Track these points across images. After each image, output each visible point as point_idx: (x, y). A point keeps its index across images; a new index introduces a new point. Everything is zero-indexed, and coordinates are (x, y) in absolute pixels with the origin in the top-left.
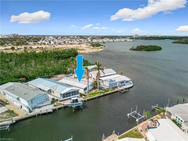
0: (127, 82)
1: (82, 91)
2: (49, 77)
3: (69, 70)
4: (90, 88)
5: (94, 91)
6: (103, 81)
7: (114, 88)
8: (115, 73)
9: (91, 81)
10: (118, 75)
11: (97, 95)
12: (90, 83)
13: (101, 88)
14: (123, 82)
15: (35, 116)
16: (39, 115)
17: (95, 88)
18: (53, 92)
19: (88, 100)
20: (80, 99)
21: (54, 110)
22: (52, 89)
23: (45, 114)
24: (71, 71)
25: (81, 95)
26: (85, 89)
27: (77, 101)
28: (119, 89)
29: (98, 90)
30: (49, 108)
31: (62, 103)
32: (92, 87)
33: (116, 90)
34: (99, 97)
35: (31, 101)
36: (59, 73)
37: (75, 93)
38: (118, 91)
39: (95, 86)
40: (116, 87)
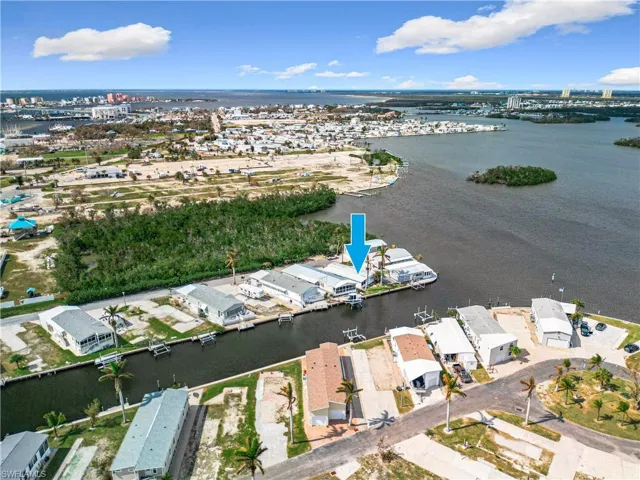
0: (427, 274)
1: (359, 286)
2: (303, 261)
3: (331, 248)
4: (370, 281)
5: (375, 286)
6: (389, 272)
7: (404, 283)
8: (411, 257)
9: (372, 272)
10: (415, 262)
11: (380, 292)
12: (370, 275)
13: (385, 283)
14: (420, 274)
15: (308, 312)
16: (313, 310)
17: (376, 282)
18: (323, 285)
19: (368, 298)
20: (359, 297)
21: (329, 307)
22: (321, 281)
23: (319, 310)
24: (335, 249)
25: (359, 291)
26: (363, 283)
27: (355, 297)
28: (413, 284)
29: (380, 285)
30: (324, 304)
31: (336, 299)
32: (372, 281)
33: (408, 285)
34: (382, 295)
35: (303, 296)
36: (314, 253)
37: (351, 287)
38: (410, 288)
39: (377, 278)
40: (409, 282)
